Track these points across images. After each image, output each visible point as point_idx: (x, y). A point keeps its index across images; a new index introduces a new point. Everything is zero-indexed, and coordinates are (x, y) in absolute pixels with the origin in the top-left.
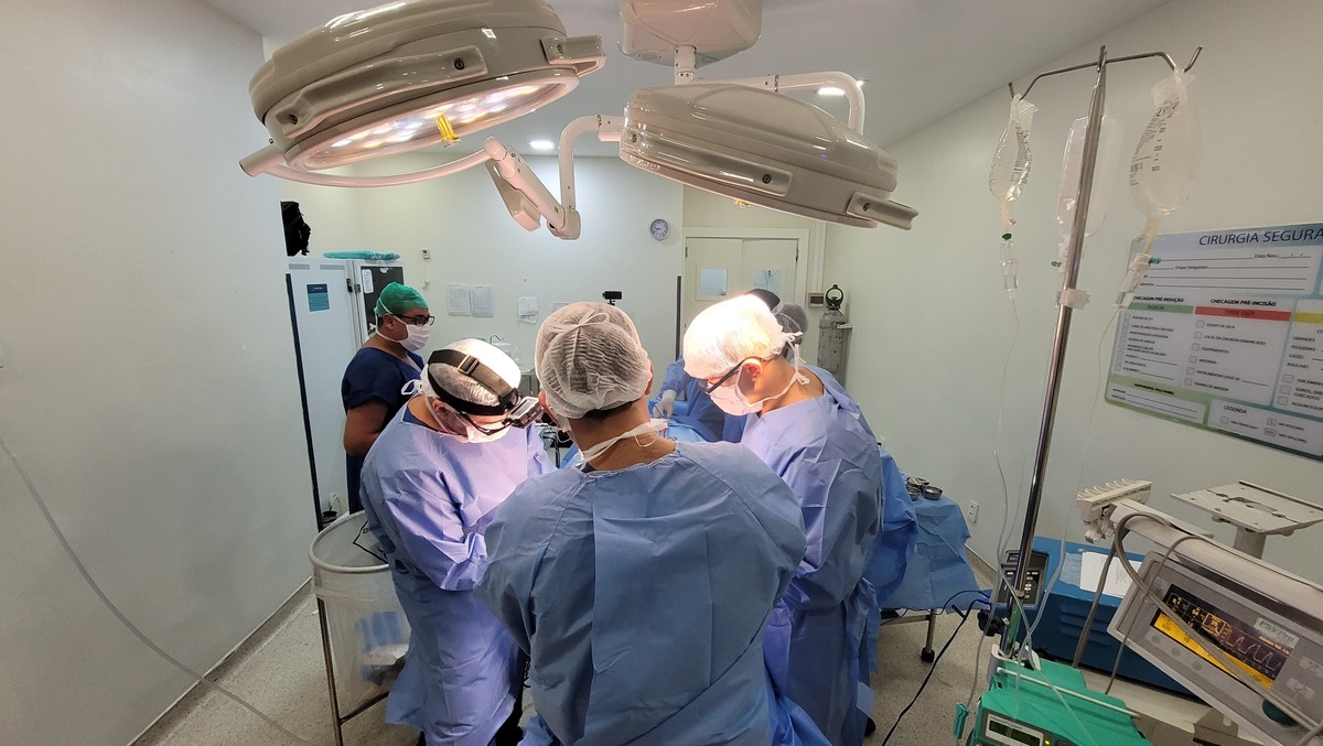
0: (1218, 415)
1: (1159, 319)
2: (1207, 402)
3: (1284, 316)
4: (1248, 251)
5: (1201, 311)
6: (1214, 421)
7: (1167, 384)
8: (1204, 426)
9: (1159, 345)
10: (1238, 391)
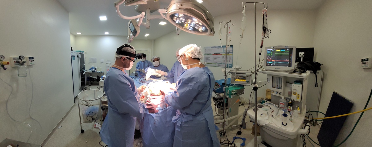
0: (217, 65)
1: (209, 56)
2: (216, 64)
3: (221, 55)
4: (216, 48)
5: (213, 55)
6: (217, 66)
7: (211, 63)
8: (216, 67)
9: (209, 59)
10: (218, 62)
